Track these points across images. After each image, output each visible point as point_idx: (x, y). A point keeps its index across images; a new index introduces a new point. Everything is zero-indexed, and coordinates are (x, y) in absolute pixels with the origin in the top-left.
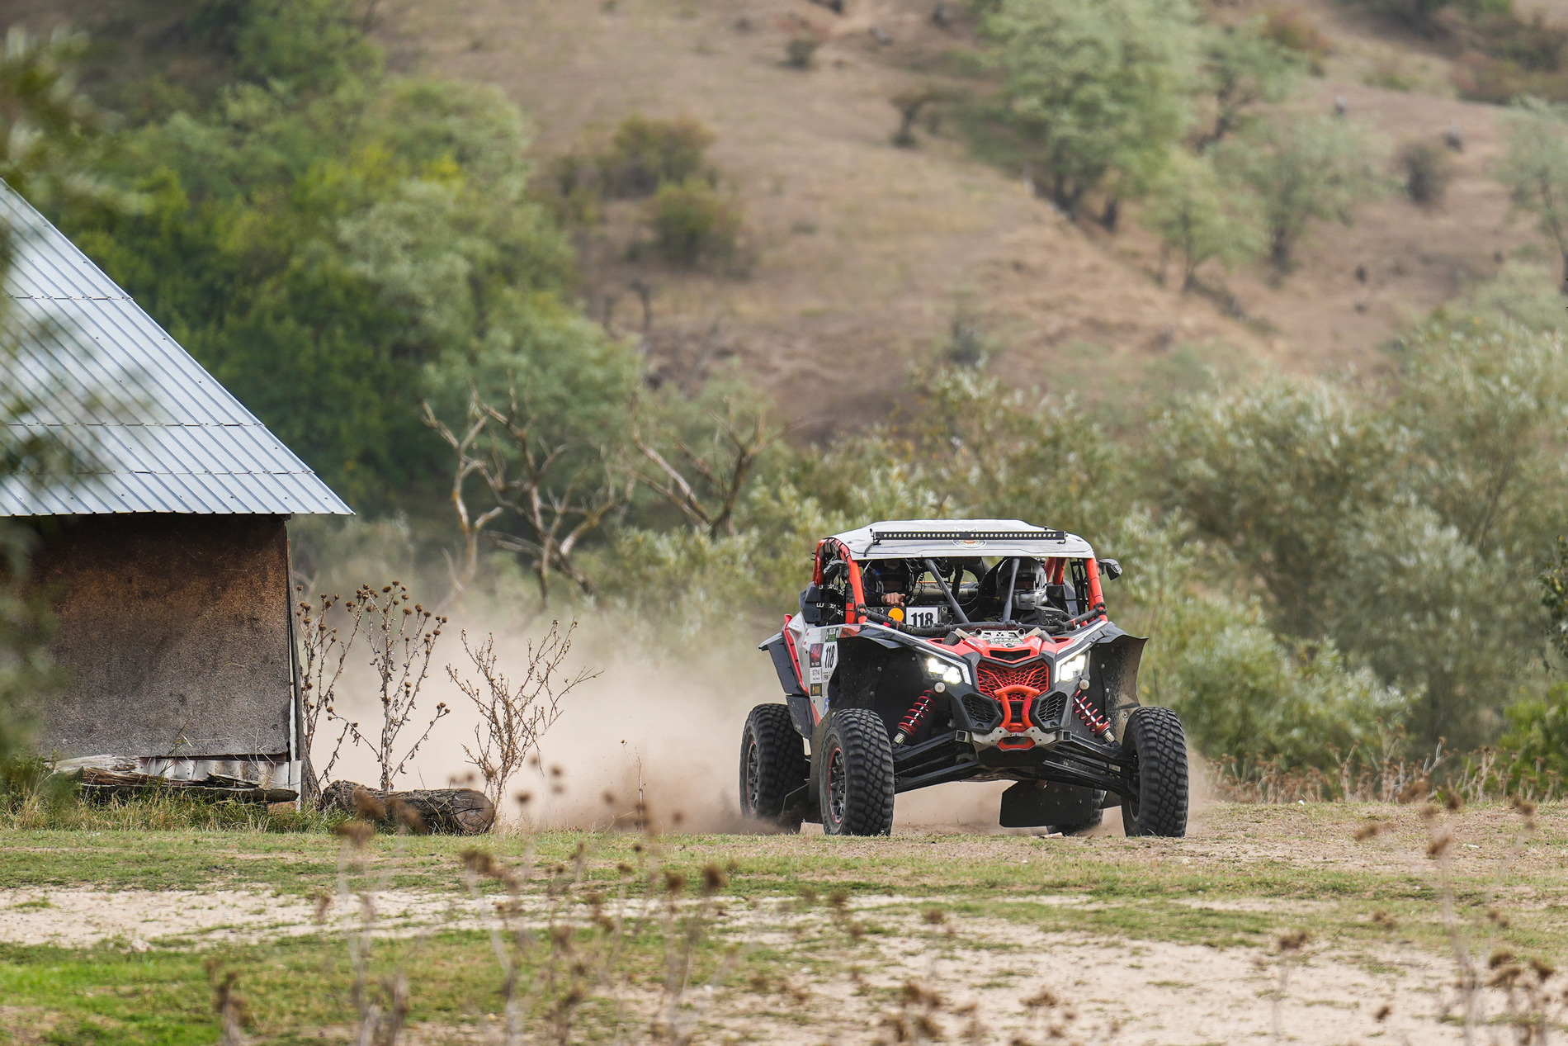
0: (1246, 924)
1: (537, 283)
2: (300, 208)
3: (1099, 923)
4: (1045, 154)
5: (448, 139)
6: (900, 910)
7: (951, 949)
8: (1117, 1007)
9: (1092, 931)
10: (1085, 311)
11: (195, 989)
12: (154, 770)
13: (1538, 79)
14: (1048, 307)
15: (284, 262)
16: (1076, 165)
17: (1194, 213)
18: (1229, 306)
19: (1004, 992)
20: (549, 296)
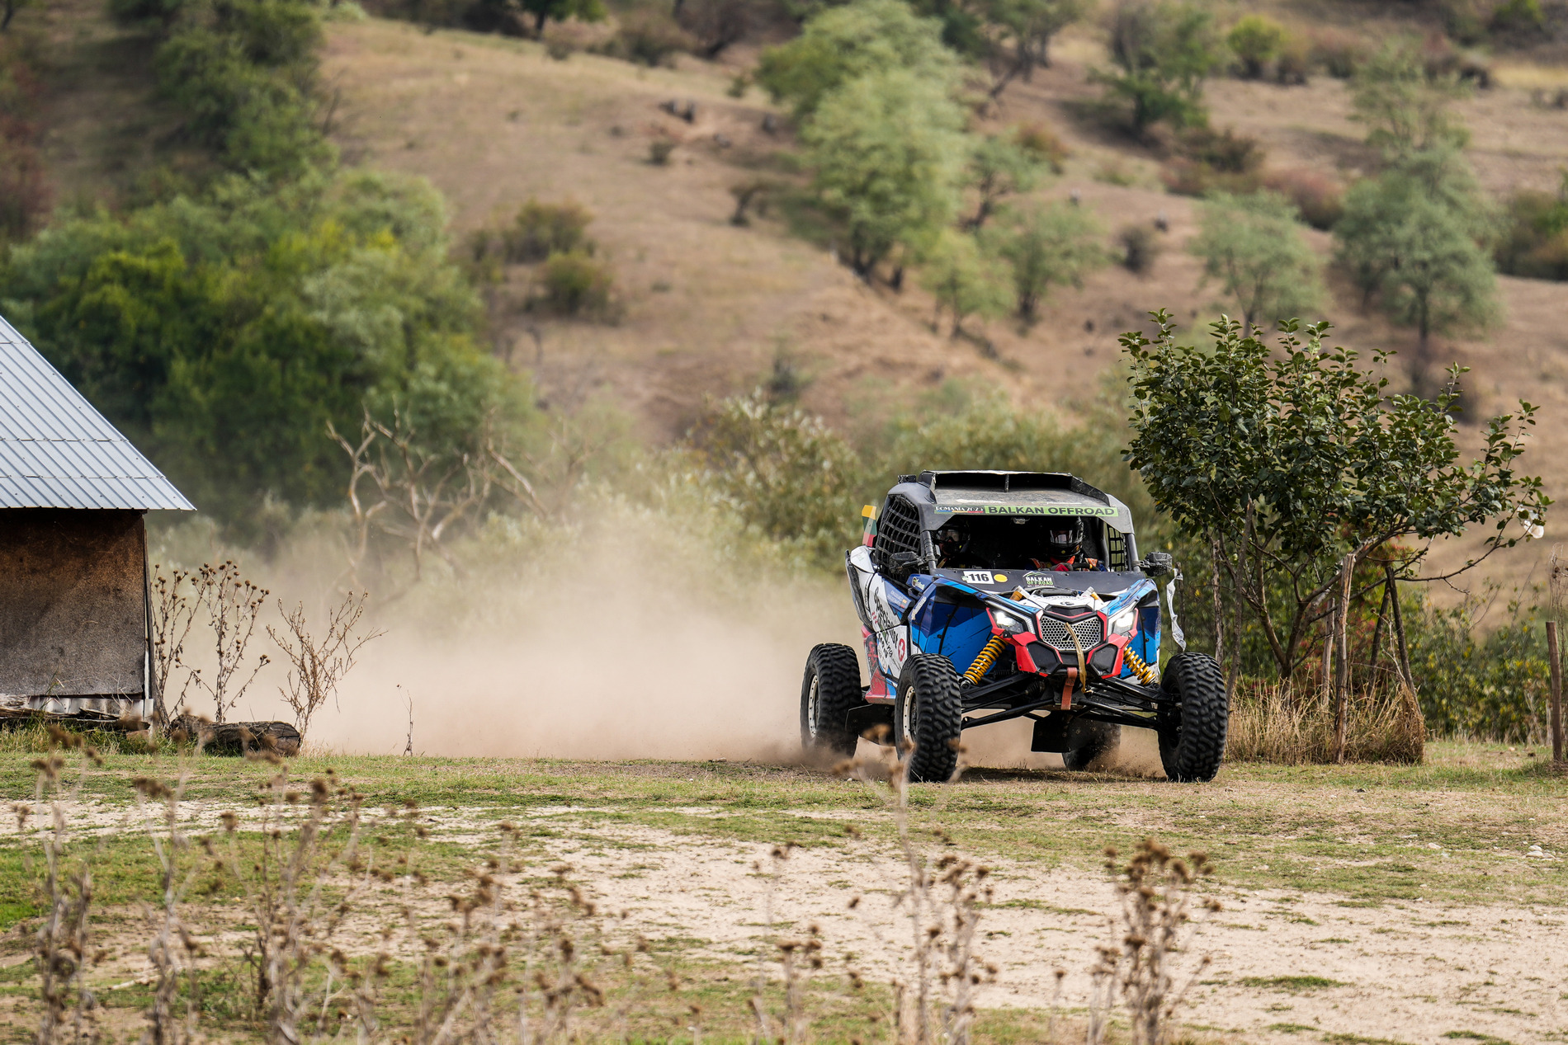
0: (832, 829)
1: (455, 328)
2: (272, 268)
3: (719, 828)
4: (847, 233)
5: (387, 217)
6: (568, 818)
7: (600, 848)
8: (721, 893)
9: (712, 834)
10: (876, 353)
11: (9, 877)
12: (37, 705)
13: (1227, 178)
14: (848, 349)
15: (259, 311)
16: (870, 240)
17: (961, 279)
18: (988, 350)
19: (636, 881)
20: (464, 339)
